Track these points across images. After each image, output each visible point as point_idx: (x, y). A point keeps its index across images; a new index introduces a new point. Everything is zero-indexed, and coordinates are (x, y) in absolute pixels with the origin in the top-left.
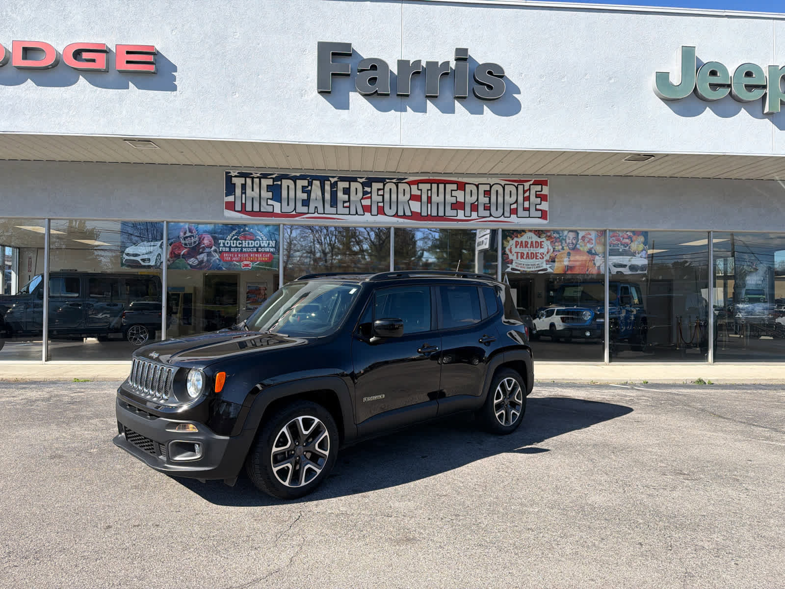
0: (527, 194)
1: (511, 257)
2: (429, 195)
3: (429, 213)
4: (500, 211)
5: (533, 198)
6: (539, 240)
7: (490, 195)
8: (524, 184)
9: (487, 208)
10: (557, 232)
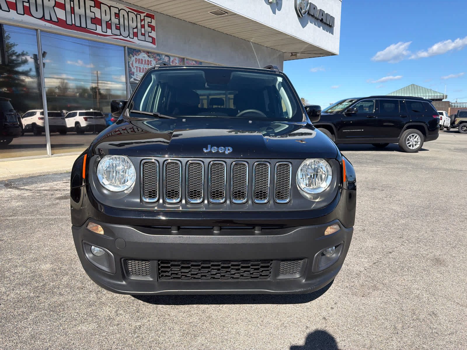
0: (143, 23)
1: (133, 70)
2: (72, 6)
3: (74, 23)
4: (127, 33)
5: (146, 26)
6: (150, 59)
7: (119, 18)
8: (141, 14)
9: (118, 28)
10: (158, 55)
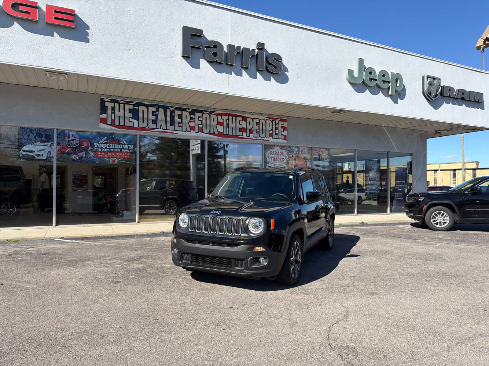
0: (277, 126)
1: (268, 160)
2: (228, 123)
3: (228, 133)
4: (264, 134)
5: (280, 128)
6: (282, 151)
7: (259, 125)
8: (276, 120)
9: (258, 132)
10: (290, 147)
